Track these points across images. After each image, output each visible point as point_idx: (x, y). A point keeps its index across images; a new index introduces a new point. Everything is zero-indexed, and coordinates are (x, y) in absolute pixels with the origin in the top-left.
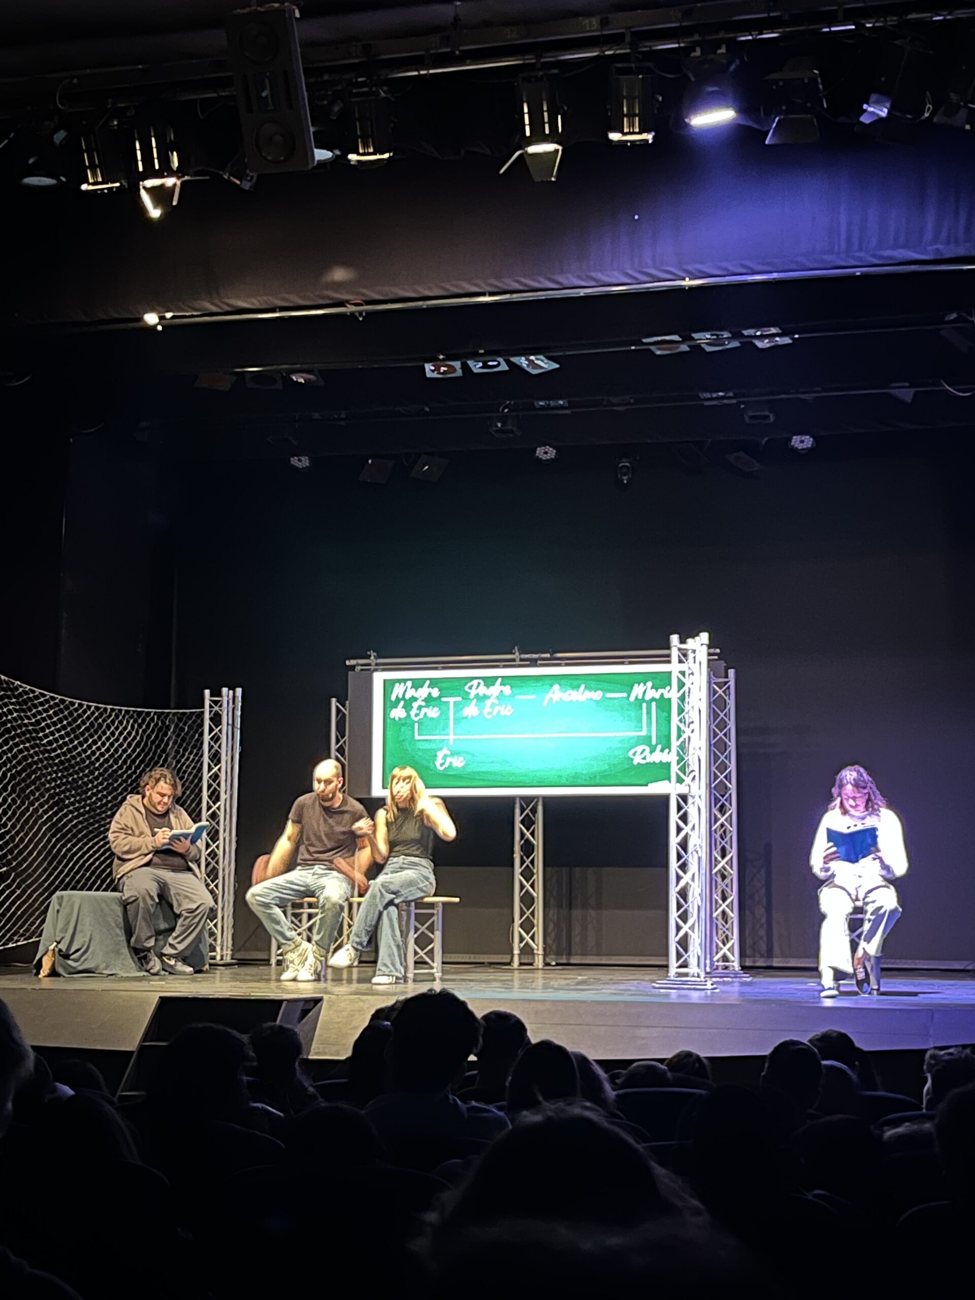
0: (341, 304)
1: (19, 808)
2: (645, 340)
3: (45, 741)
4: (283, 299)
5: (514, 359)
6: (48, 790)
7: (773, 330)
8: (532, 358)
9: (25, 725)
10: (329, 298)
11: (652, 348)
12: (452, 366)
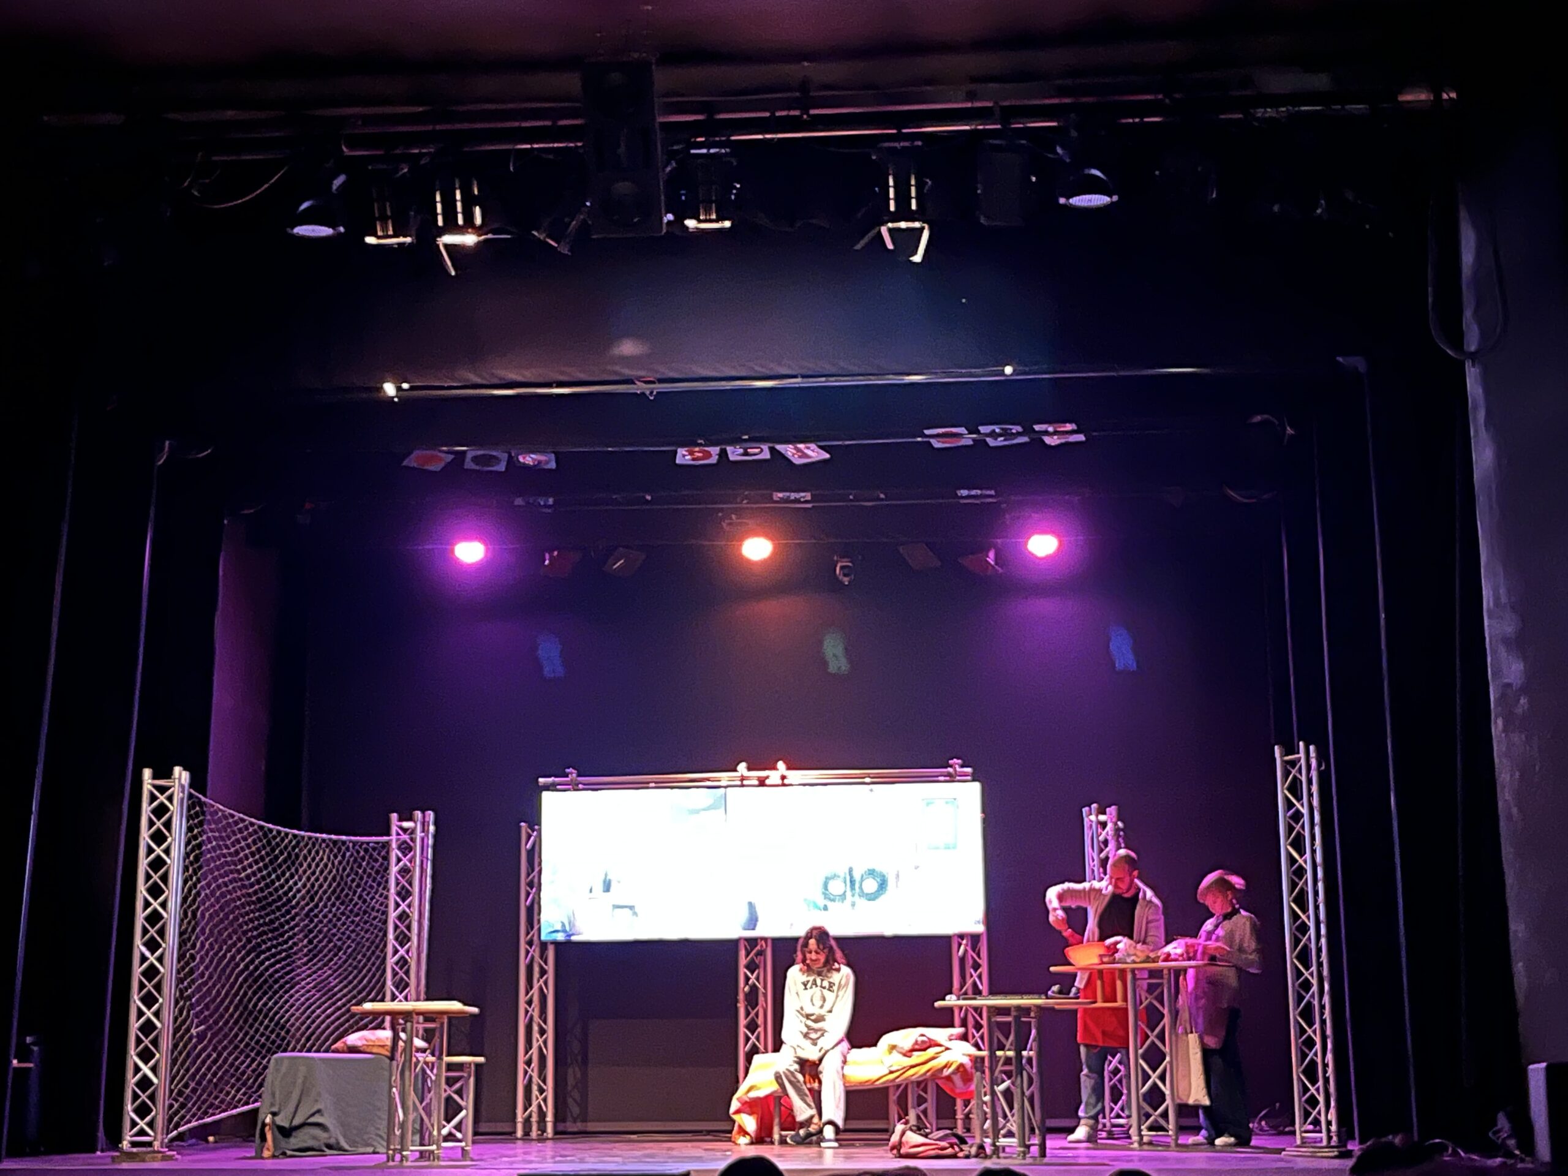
0: (630, 381)
1: (216, 954)
2: (927, 432)
3: (243, 875)
4: (562, 373)
5: (779, 447)
6: (245, 933)
7: (1069, 427)
8: (801, 446)
9: (224, 856)
10: (616, 373)
11: (932, 441)
12: (709, 452)
